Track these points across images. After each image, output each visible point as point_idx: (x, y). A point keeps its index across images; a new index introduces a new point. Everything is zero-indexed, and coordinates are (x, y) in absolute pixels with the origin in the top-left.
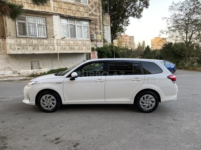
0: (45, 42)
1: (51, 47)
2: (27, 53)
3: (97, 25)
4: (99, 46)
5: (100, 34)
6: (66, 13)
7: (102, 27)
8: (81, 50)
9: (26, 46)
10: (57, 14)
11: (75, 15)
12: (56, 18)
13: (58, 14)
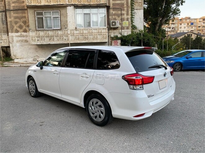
0: (60, 32)
1: (65, 38)
2: (44, 44)
3: (124, 10)
4: (126, 34)
5: (127, 20)
6: (80, 3)
7: (130, 12)
8: (96, 39)
9: (44, 38)
10: (70, 5)
11: (90, 3)
12: (70, 10)
13: (72, 5)
